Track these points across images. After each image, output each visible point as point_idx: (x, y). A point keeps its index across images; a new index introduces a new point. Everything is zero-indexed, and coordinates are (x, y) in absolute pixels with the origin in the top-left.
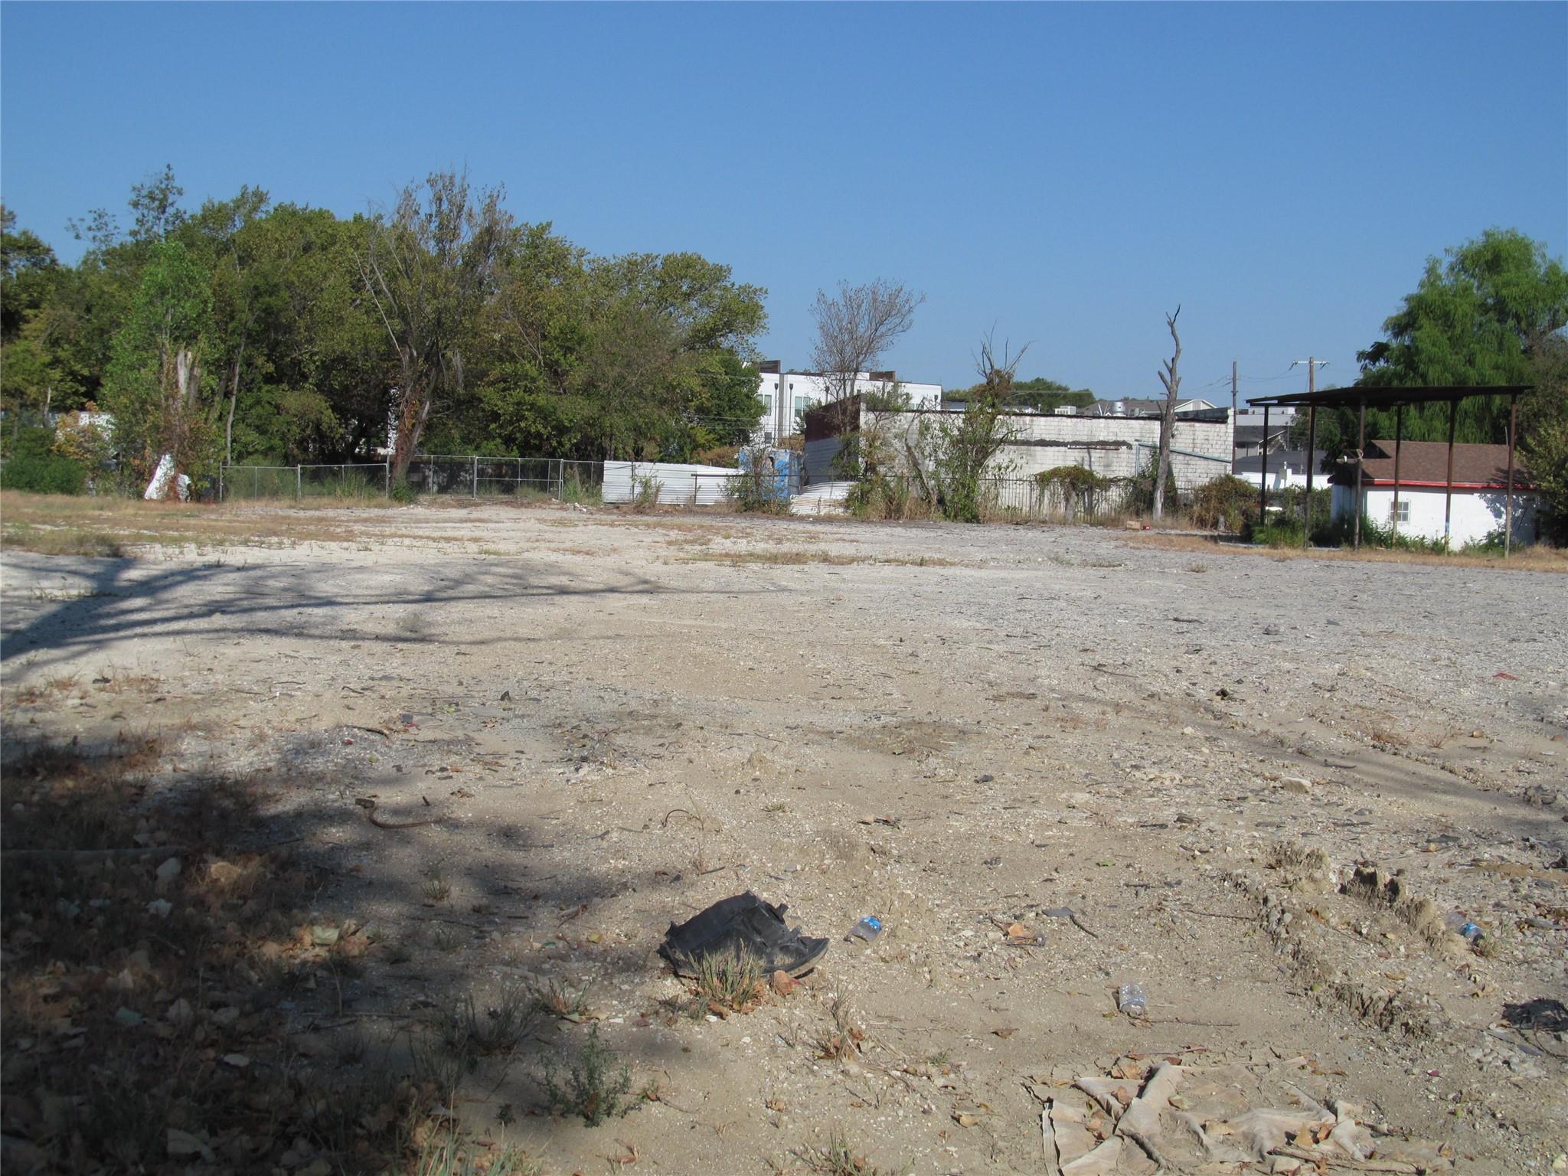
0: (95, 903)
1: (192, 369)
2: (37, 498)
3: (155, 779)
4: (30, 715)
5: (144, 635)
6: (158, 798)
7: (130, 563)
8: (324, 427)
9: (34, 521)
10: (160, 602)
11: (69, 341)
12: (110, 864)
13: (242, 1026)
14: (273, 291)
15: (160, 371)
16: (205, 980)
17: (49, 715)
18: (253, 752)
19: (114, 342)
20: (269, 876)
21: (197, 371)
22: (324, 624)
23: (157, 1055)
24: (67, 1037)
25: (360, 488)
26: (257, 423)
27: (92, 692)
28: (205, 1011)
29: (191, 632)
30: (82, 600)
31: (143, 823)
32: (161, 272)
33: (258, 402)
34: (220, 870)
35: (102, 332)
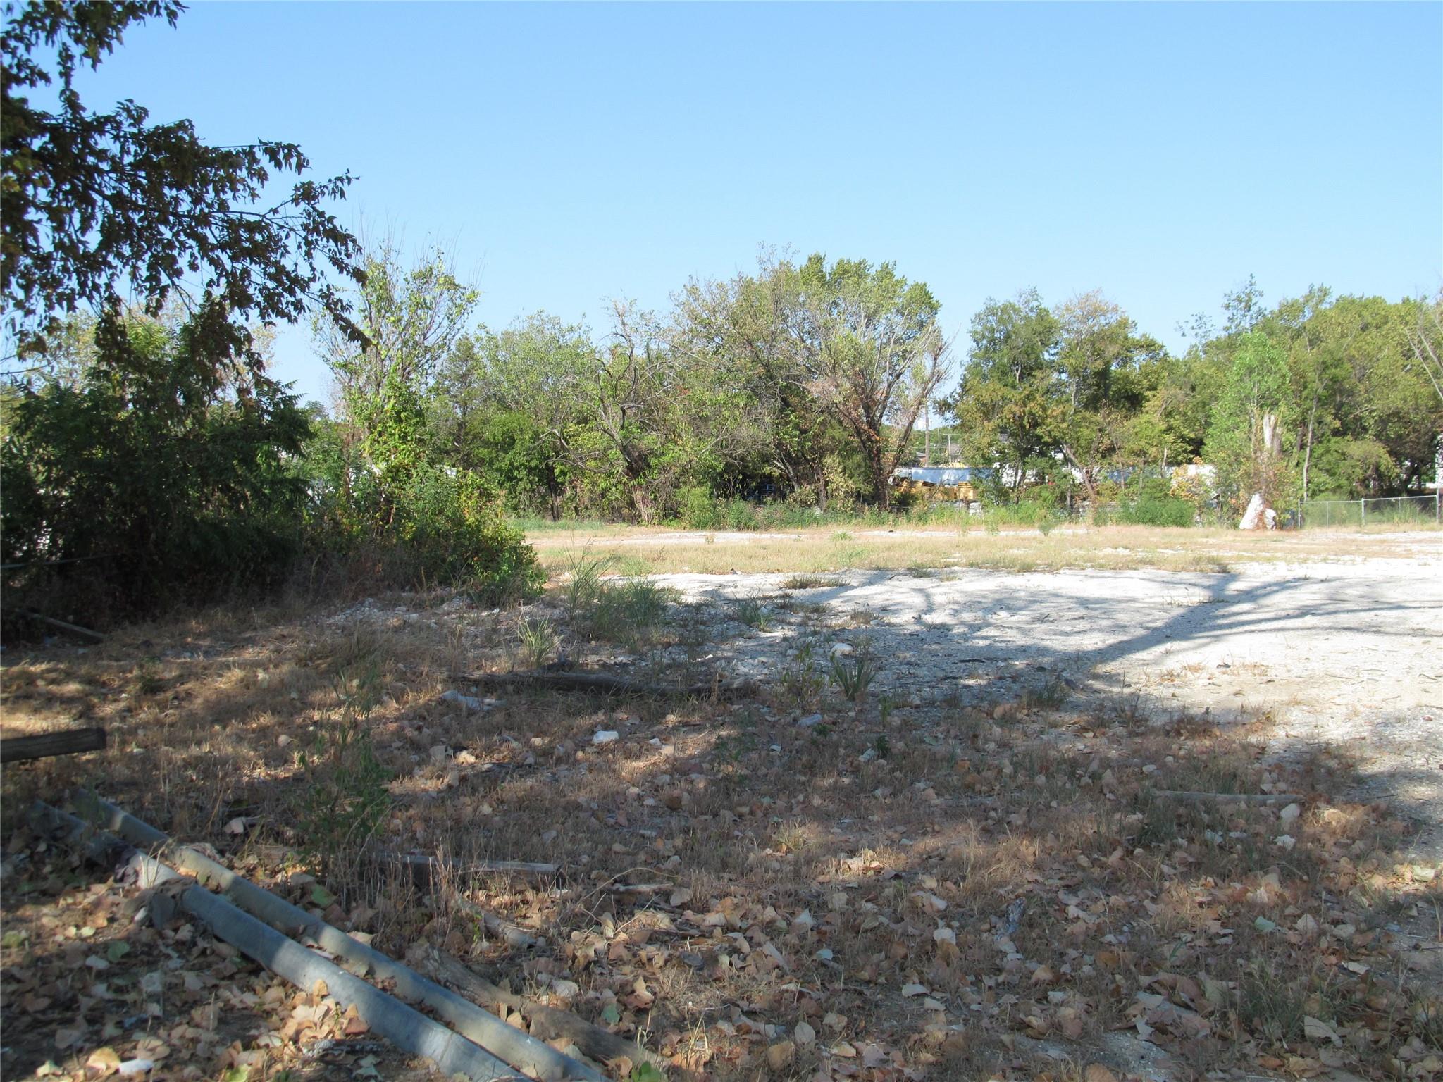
0: (1233, 834)
1: (1275, 428)
2: (1158, 530)
3: (1272, 743)
4: (1171, 691)
5: (1252, 632)
6: (1276, 756)
7: (1234, 577)
8: (1383, 468)
9: (1157, 547)
10: (1262, 607)
11: (1179, 413)
12: (1243, 806)
13: (1358, 940)
14: (1338, 363)
15: (1250, 432)
16: (1326, 901)
17: (1185, 691)
18: (1349, 724)
19: (1214, 411)
20: (1373, 823)
21: (1279, 430)
22: (1397, 624)
23: (1290, 956)
24: (1218, 935)
25: (1414, 515)
26: (1328, 467)
27: (1217, 674)
28: (1327, 925)
29: (1288, 629)
30: (1203, 604)
31: (1266, 775)
32: (1248, 356)
33: (1328, 451)
34: (1330, 814)
35: (1204, 404)
